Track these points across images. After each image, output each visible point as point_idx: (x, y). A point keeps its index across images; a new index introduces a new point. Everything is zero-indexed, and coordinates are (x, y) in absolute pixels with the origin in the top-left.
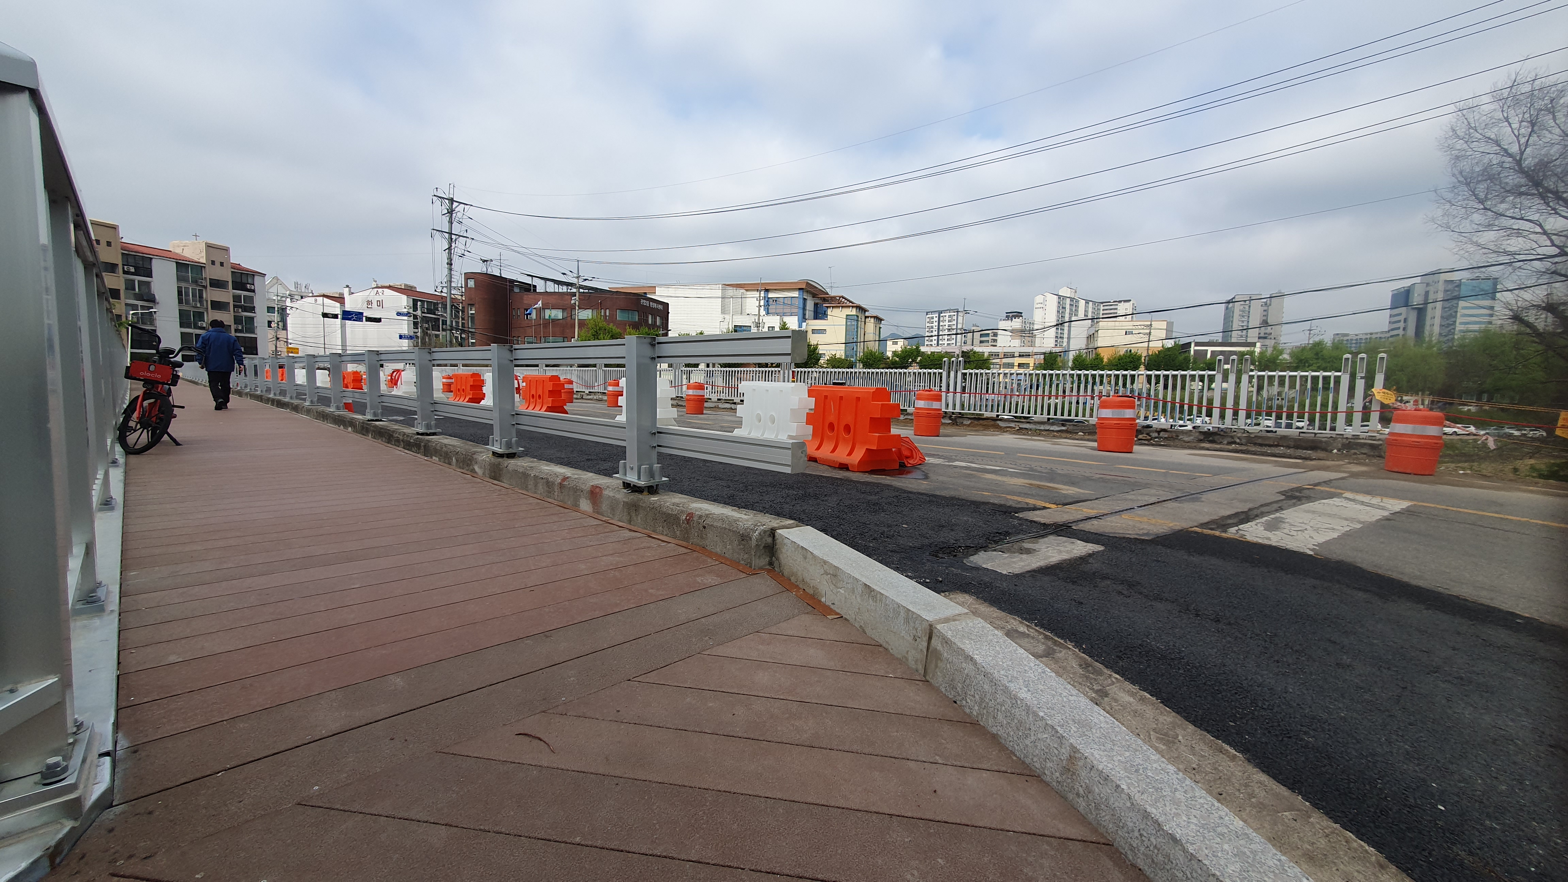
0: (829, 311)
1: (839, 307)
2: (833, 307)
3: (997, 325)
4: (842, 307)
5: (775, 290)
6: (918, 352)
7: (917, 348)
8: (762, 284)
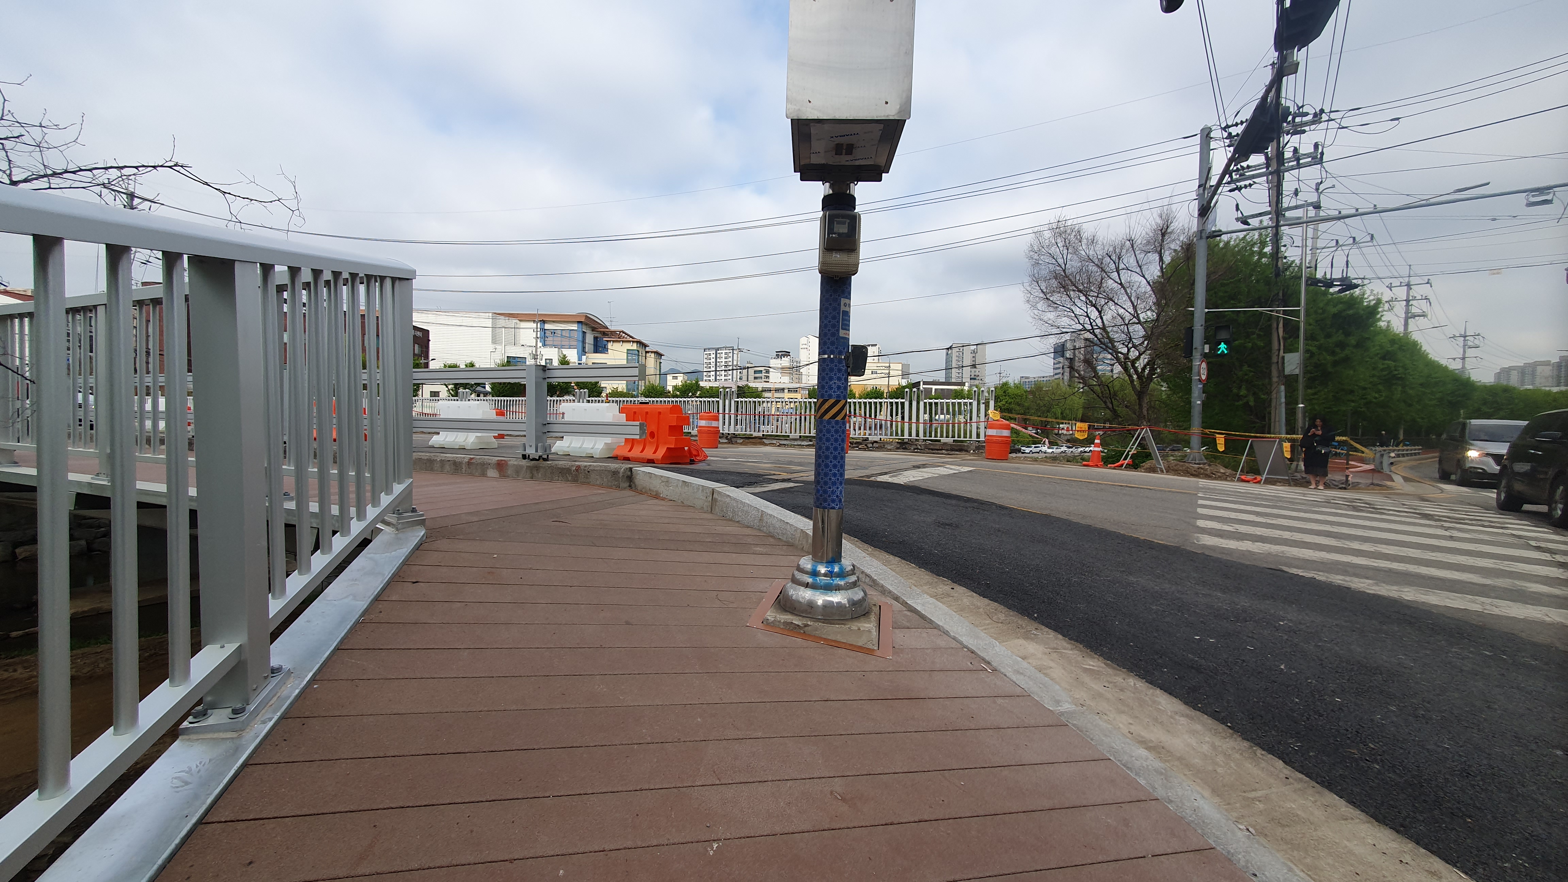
0: (610, 345)
1: (620, 341)
2: (613, 341)
3: (769, 362)
4: (623, 341)
5: (554, 322)
6: (697, 387)
7: (697, 382)
8: (539, 315)
